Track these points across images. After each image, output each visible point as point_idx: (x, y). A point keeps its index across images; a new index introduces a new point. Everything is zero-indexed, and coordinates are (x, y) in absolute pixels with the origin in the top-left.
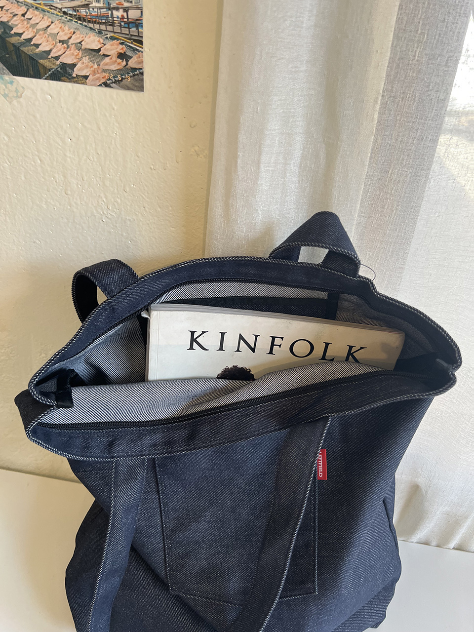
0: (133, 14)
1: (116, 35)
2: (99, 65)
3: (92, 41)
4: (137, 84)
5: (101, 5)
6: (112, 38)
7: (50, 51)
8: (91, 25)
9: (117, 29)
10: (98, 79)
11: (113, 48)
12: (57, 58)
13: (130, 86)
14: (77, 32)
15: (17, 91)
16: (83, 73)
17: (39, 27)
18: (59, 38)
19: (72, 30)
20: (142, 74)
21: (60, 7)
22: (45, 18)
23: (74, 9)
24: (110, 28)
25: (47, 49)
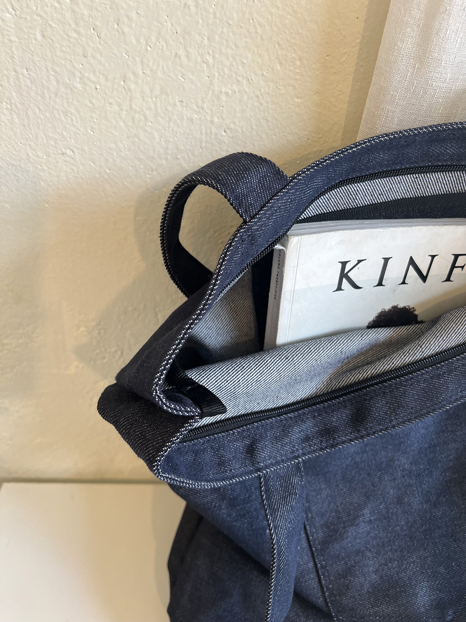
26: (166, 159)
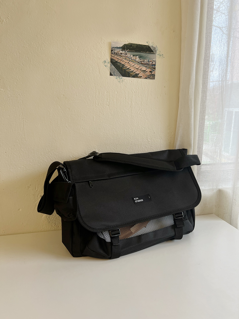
0: (154, 63)
1: (150, 67)
2: (145, 74)
3: (144, 68)
4: (153, 78)
5: (147, 61)
6: (149, 68)
7: (133, 71)
8: (144, 65)
9: (150, 66)
10: (144, 77)
11: (149, 70)
12: (135, 72)
13: (152, 78)
14: (141, 67)
15: (123, 80)
16: (141, 76)
17: (131, 65)
18: (136, 68)
19: (140, 66)
20: (155, 75)
21: (137, 61)
22: (134, 63)
23: (141, 62)
24: (148, 66)
25: (133, 70)
26: (136, 124)
